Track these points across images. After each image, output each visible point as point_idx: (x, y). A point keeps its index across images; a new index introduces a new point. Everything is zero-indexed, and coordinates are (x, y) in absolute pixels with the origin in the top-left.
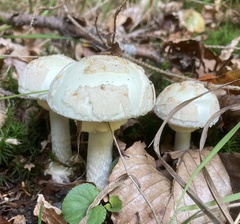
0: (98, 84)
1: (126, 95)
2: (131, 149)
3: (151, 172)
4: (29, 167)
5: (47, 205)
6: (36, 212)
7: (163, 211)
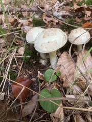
0: (47, 41)
1: (56, 43)
2: (62, 55)
3: (69, 61)
4: (34, 62)
5: (41, 74)
6: (38, 76)
7: (73, 74)
